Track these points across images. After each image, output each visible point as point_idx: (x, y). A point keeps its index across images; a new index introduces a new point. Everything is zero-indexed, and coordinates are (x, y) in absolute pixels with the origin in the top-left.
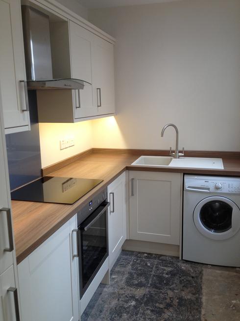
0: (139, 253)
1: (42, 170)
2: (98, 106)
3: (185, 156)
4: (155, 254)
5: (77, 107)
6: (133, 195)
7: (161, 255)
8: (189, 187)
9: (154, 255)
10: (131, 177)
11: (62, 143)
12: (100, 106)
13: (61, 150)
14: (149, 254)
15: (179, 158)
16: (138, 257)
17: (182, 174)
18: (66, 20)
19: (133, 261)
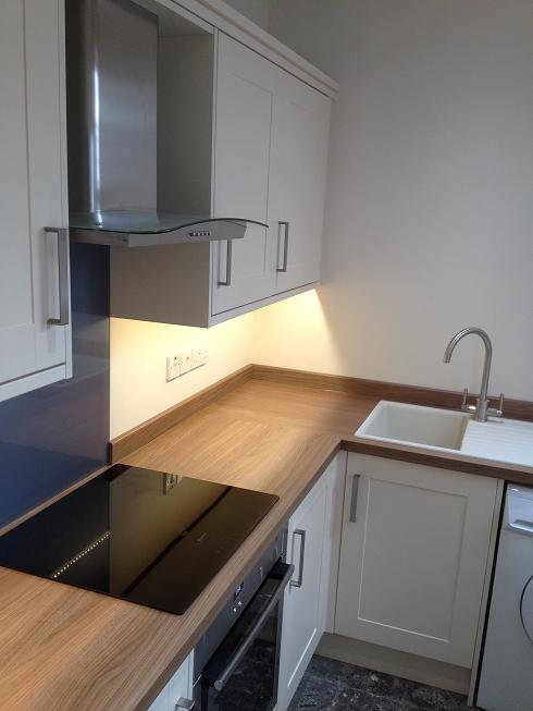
0: (357, 669)
1: (110, 446)
2: (278, 270)
3: (505, 415)
4: (401, 679)
5: (220, 284)
6: (353, 519)
7: (417, 685)
8: (518, 522)
9: (396, 683)
10: (352, 471)
11: (172, 362)
12: (284, 270)
13: (168, 381)
14: (382, 676)
15: (486, 420)
16: (353, 685)
17: (502, 483)
18: (209, 29)
19: (341, 696)
